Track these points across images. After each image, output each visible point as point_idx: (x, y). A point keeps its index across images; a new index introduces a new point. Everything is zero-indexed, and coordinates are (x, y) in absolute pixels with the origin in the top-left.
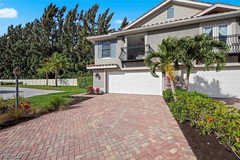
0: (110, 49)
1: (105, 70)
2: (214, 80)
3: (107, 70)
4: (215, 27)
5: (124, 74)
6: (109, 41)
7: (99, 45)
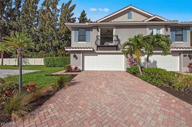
0: (85, 35)
1: (81, 52)
2: (154, 61)
3: (83, 52)
4: (154, 29)
5: (97, 56)
6: (85, 29)
7: (76, 31)
